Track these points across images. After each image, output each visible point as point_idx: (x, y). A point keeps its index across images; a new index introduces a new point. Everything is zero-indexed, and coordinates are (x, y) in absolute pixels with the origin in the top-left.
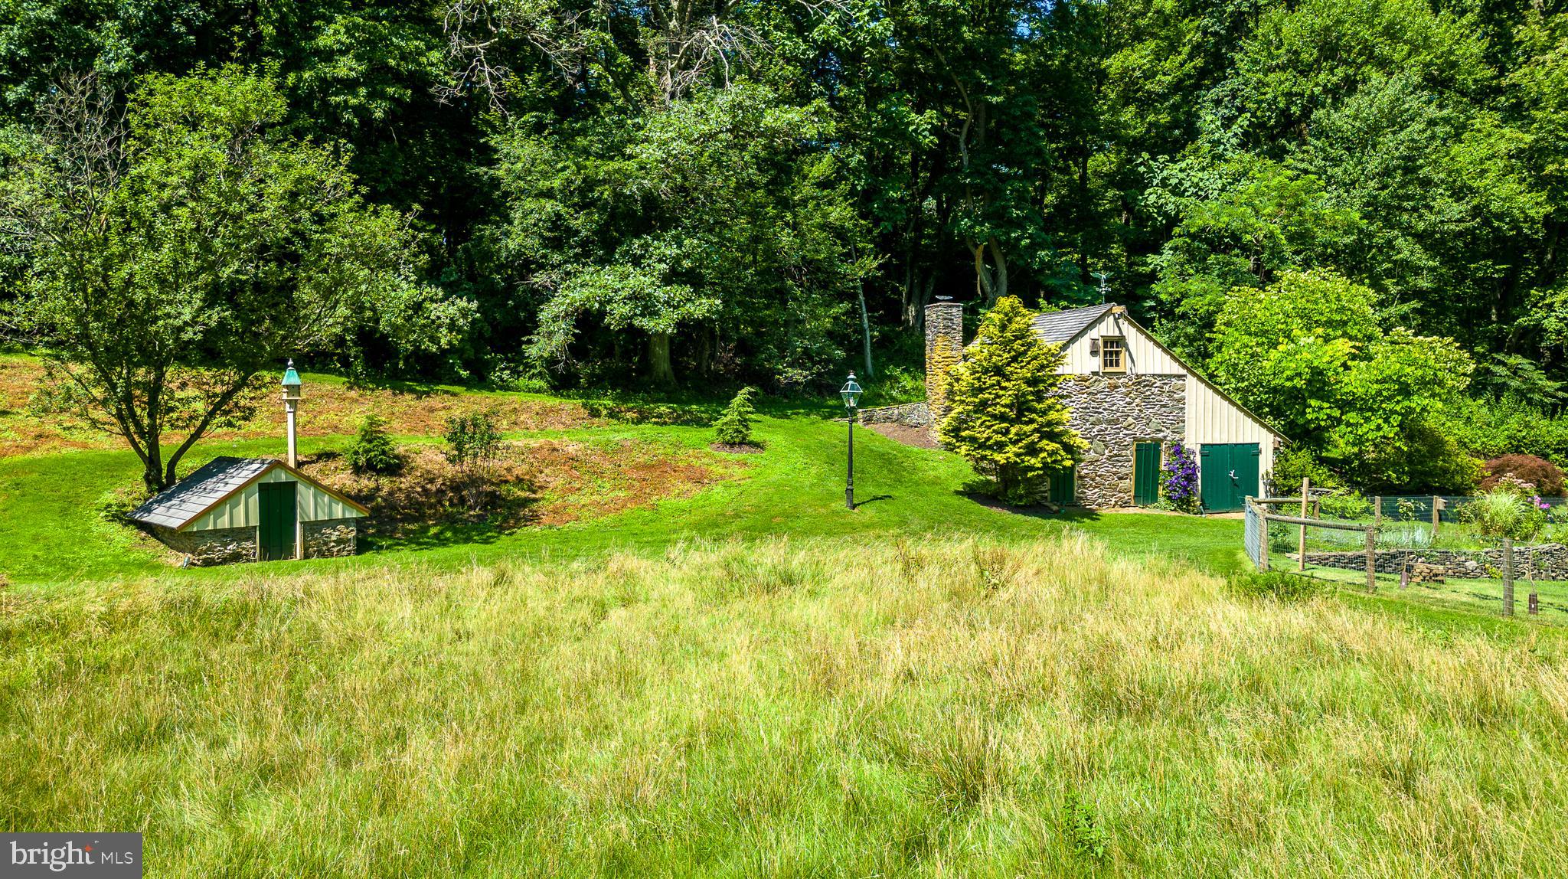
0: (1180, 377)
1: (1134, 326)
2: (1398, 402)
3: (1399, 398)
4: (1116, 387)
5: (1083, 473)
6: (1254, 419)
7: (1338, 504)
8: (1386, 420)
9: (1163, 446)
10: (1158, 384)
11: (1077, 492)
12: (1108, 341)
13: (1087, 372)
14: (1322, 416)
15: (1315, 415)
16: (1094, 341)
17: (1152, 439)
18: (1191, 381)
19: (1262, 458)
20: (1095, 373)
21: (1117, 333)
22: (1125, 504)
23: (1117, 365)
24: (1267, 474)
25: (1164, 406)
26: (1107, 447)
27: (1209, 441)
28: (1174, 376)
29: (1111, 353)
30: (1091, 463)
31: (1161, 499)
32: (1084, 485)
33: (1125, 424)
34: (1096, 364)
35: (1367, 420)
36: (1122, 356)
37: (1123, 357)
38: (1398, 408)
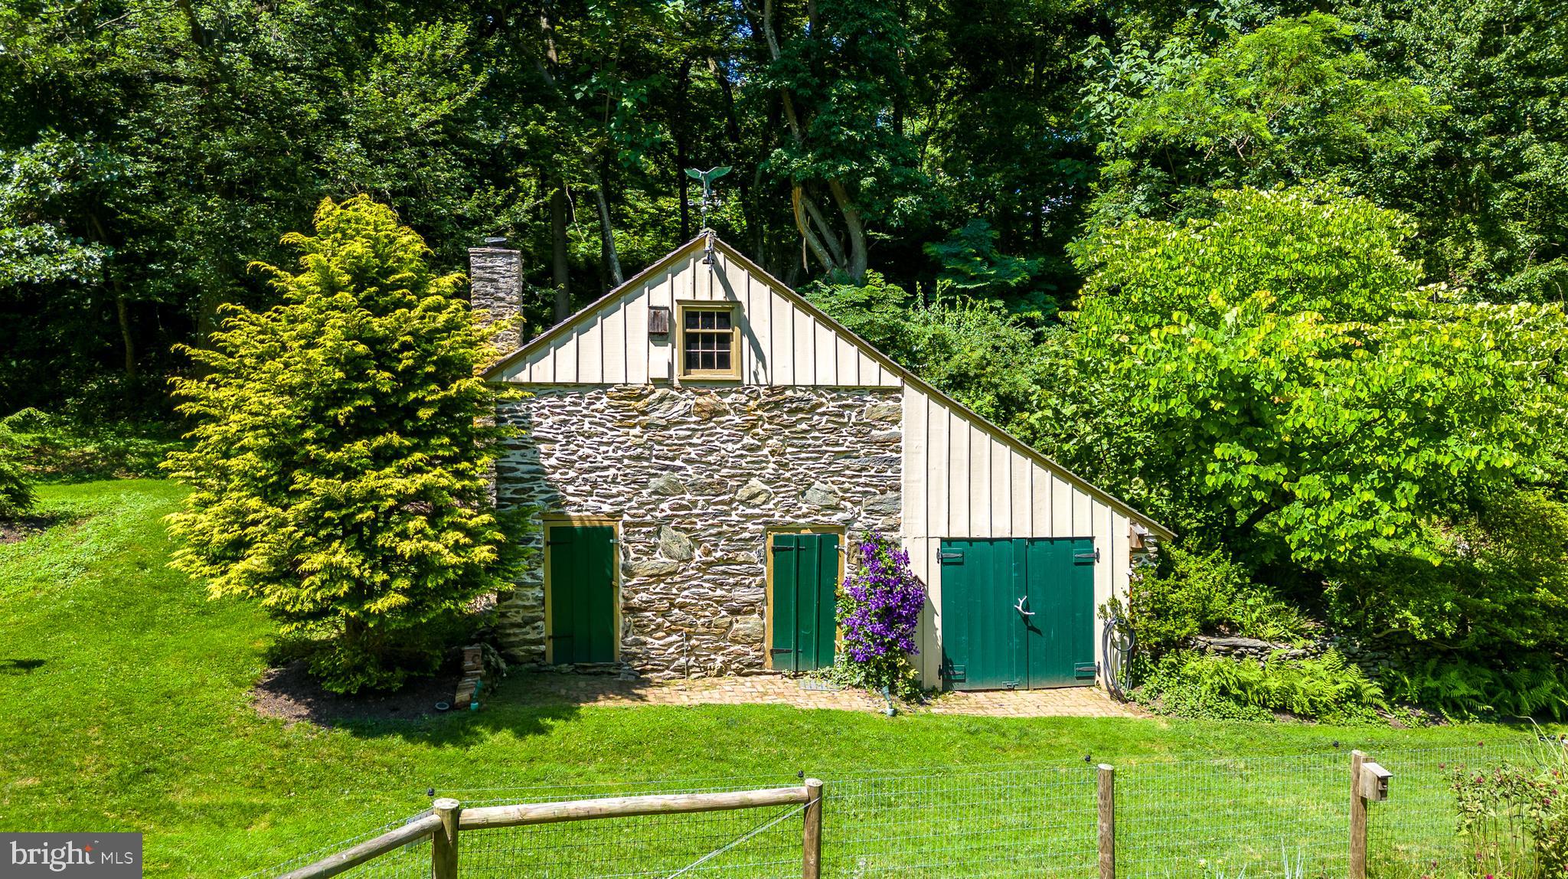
0: (884, 392)
1: (765, 281)
2: (1410, 451)
3: (1413, 442)
4: (715, 413)
5: (636, 601)
6: (1077, 485)
7: (1274, 683)
8: (1386, 494)
9: (845, 542)
10: (832, 406)
11: (623, 642)
12: (693, 314)
13: (638, 378)
14: (1241, 480)
15: (1224, 477)
16: (655, 312)
17: (814, 526)
18: (914, 401)
19: (1101, 571)
20: (658, 382)
21: (720, 295)
22: (749, 669)
23: (724, 362)
24: (1114, 603)
25: (847, 455)
26: (697, 541)
27: (960, 531)
28: (872, 390)
29: (708, 339)
30: (658, 577)
31: (840, 657)
32: (641, 628)
33: (743, 493)
34: (662, 359)
35: (1340, 492)
36: (734, 345)
37: (739, 346)
38: (1409, 465)
